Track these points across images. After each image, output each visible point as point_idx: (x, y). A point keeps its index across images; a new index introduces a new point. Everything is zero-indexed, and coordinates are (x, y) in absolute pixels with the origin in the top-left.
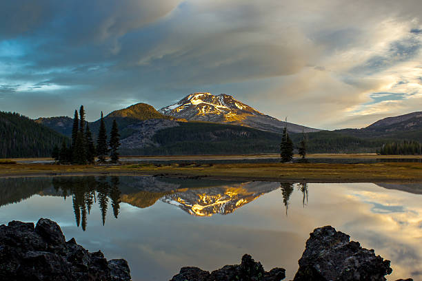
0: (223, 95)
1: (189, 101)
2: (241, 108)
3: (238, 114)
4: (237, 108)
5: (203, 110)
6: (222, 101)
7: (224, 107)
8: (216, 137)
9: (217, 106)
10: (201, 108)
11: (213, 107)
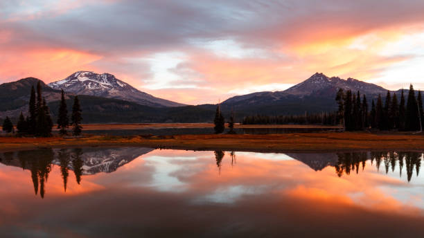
0: (107, 74)
1: (76, 78)
2: (122, 86)
3: (120, 90)
4: (118, 85)
5: (89, 86)
6: (105, 79)
7: (107, 84)
8: (103, 109)
9: (102, 83)
10: (87, 84)
11: (98, 84)
